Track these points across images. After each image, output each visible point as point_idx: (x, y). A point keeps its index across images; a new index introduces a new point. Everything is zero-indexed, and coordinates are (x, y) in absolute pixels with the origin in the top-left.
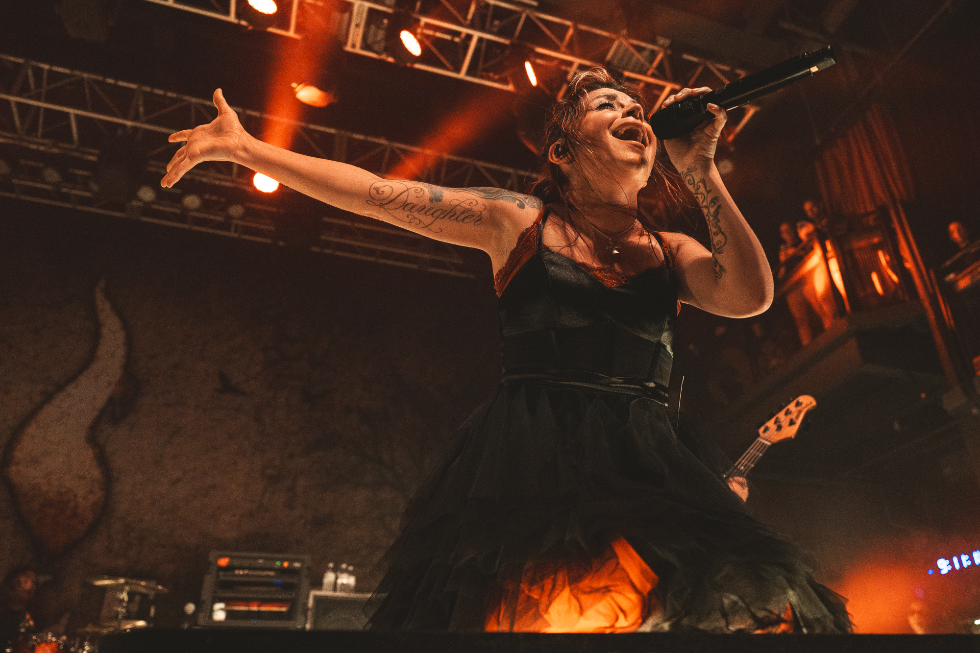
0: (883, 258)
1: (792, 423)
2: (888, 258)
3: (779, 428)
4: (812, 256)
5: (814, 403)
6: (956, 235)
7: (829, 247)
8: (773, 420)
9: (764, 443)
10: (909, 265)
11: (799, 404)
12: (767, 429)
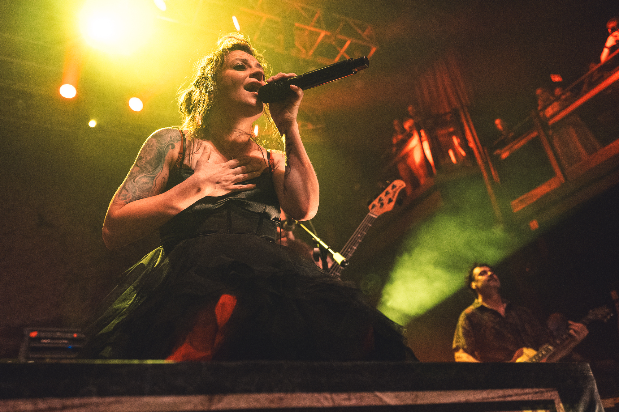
0: (456, 141)
1: (390, 201)
2: (459, 140)
3: (382, 205)
4: (413, 139)
5: (404, 185)
6: (500, 127)
7: (423, 134)
8: (377, 199)
9: (372, 217)
10: (472, 145)
11: (394, 187)
12: (374, 206)
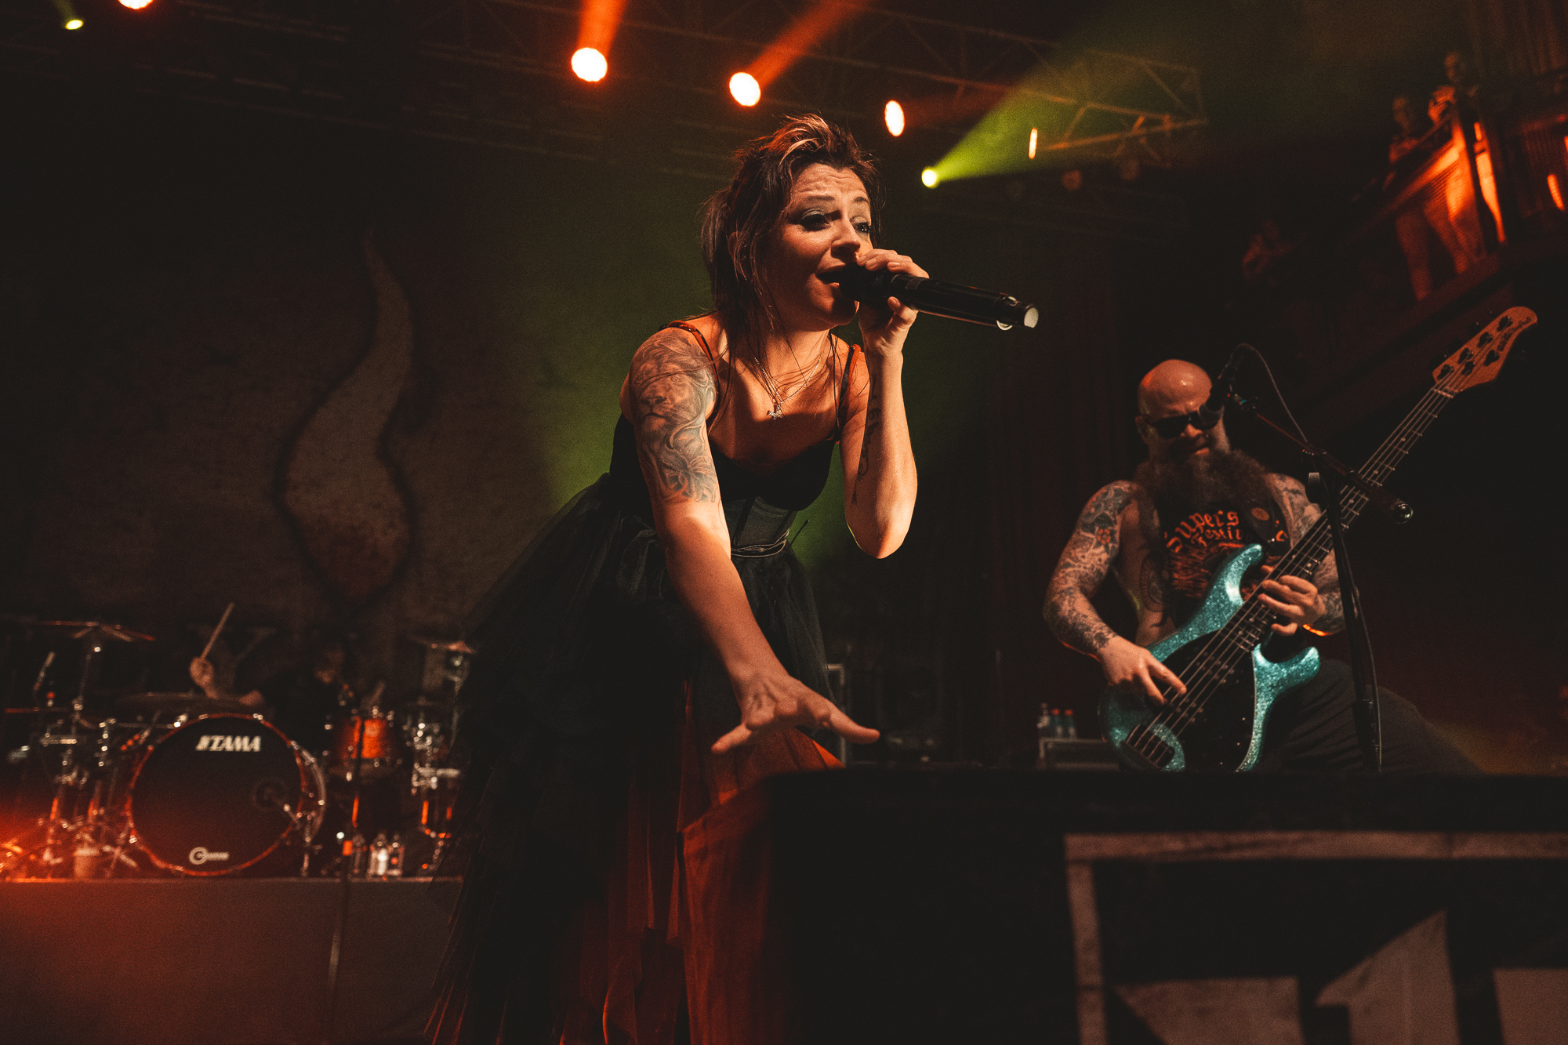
1: (1492, 358)
3: (1469, 368)
5: (1535, 320)
7: (1478, 134)
8: (1457, 355)
9: (1442, 396)
11: (1505, 323)
12: (1446, 371)
